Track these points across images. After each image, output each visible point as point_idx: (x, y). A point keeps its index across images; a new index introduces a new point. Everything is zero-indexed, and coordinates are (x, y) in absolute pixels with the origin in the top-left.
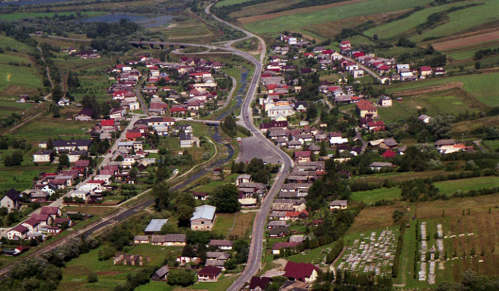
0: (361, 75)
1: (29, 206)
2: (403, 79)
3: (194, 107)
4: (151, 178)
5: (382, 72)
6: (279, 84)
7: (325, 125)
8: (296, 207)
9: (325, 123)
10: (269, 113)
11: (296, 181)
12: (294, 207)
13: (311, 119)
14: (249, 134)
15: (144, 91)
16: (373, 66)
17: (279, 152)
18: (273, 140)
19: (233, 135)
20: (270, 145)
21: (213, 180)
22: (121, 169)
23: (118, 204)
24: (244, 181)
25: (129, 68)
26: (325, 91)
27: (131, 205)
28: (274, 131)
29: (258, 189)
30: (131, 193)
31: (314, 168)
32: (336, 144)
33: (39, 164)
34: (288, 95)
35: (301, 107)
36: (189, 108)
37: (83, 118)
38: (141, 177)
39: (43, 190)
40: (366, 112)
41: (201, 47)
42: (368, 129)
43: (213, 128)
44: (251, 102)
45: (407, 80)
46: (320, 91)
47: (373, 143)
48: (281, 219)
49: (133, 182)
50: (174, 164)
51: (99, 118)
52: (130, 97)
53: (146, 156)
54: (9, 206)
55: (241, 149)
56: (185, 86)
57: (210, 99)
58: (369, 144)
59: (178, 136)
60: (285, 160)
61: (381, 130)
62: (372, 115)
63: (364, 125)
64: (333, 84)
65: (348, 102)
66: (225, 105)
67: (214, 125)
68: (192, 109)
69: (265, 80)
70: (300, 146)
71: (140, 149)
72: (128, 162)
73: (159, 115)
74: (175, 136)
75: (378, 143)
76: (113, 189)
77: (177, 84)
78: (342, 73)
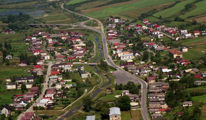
0: (162, 36)
1: (15, 113)
2: (187, 37)
3: (79, 57)
4: (74, 94)
5: (173, 35)
6: (119, 43)
7: (155, 63)
8: (162, 106)
9: (155, 62)
10: (121, 58)
11: (154, 92)
12: (161, 106)
13: (145, 60)
14: (115, 69)
15: (48, 49)
16: (167, 32)
17: (136, 78)
18: (130, 72)
19: (106, 70)
20: (129, 74)
21: (108, 94)
22: (56, 90)
23: (63, 109)
24: (126, 94)
25: (35, 38)
26: (147, 46)
27: (70, 109)
28: (130, 67)
29: (136, 98)
30: (67, 103)
31: (160, 85)
32: (166, 72)
33: (10, 90)
34: (126, 48)
35: (137, 54)
36: (77, 57)
37: (22, 65)
38: (68, 94)
39: (20, 103)
40: (177, 55)
41: (68, 26)
42: (181, 64)
43: (93, 67)
44: (108, 53)
45: (189, 38)
46: (144, 45)
47: (187, 71)
48: (156, 112)
49: (66, 97)
50: (83, 87)
51: (31, 65)
52: (43, 53)
53: (66, 83)
54: (6, 113)
55: (115, 77)
56: (69, 46)
57: (85, 52)
58: (185, 72)
59: (78, 72)
60: (141, 82)
61: (188, 64)
62: (180, 57)
63: (178, 62)
64: (149, 41)
65: (163, 50)
66: (95, 55)
67: (93, 65)
68: (78, 58)
69: (111, 41)
70: (146, 74)
71: (61, 80)
72: (59, 87)
73: (62, 62)
74: (76, 72)
75: (189, 71)
76: (56, 101)
77: (64, 45)
78: (151, 36)
